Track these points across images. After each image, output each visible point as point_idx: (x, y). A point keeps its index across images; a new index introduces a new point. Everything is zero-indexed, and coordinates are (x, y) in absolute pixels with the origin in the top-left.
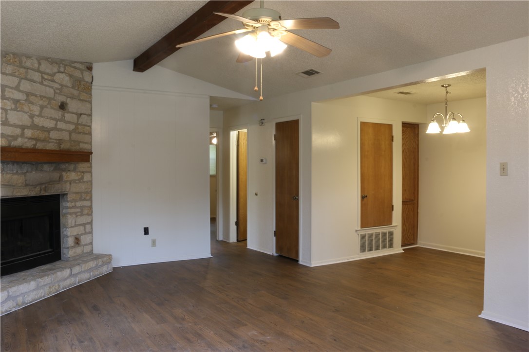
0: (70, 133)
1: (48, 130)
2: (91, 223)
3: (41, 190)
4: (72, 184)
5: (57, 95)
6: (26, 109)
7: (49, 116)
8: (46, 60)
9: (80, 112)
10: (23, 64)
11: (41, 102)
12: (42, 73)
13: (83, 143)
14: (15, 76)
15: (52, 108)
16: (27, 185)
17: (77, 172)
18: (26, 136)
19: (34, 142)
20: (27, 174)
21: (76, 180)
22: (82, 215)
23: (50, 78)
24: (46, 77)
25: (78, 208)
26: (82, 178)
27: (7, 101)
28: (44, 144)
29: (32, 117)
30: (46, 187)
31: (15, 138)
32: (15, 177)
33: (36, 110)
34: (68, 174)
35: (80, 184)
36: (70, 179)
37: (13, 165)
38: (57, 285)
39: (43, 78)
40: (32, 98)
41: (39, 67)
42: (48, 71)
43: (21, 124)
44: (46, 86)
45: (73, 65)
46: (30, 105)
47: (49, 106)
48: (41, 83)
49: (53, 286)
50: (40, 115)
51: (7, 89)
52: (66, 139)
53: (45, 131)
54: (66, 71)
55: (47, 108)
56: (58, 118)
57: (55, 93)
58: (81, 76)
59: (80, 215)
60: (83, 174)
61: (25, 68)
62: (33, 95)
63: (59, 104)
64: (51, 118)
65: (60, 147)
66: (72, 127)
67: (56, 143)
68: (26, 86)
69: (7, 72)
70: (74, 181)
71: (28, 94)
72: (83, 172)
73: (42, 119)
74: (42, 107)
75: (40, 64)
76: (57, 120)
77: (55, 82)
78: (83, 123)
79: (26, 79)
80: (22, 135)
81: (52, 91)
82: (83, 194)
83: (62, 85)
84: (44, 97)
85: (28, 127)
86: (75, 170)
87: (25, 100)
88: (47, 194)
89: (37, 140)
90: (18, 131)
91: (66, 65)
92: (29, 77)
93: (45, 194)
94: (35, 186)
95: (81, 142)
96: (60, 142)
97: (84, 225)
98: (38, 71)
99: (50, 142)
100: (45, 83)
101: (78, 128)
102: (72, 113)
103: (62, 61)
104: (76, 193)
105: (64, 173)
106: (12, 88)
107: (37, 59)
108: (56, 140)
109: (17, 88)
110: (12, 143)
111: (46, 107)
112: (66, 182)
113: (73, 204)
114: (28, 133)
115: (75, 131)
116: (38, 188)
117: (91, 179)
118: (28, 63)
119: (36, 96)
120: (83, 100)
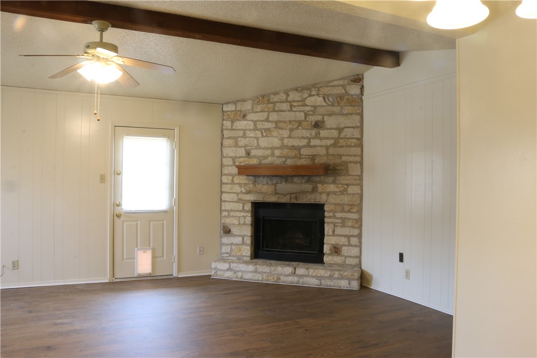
0: (327, 147)
1: (299, 149)
2: (360, 236)
3: (291, 198)
4: (330, 196)
5: (310, 117)
6: (275, 134)
7: (300, 136)
8: (294, 90)
9: (342, 126)
10: (272, 101)
11: (290, 126)
12: (290, 102)
13: (347, 155)
14: (265, 111)
15: (303, 129)
16: (276, 193)
17: (338, 184)
18: (276, 155)
19: (284, 159)
20: (278, 185)
21: (337, 192)
22: (343, 226)
23: (300, 104)
24: (295, 104)
25: (338, 218)
26: (346, 190)
27: (258, 132)
28: (294, 160)
29: (282, 139)
30: (296, 196)
31: (266, 157)
32: (265, 187)
33: (286, 133)
34: (325, 186)
35: (342, 196)
36: (328, 190)
37: (264, 177)
38: (276, 276)
39: (291, 106)
40: (280, 125)
41: (287, 98)
42: (297, 98)
43: (271, 146)
44: (296, 111)
45: (329, 84)
46: (278, 130)
47: (300, 128)
48: (291, 110)
49: (271, 276)
50: (290, 137)
51: (258, 123)
52: (321, 154)
53: (296, 149)
54: (320, 93)
55: (299, 129)
56: (310, 136)
57: (306, 115)
58: (343, 91)
59: (340, 226)
60: (346, 186)
61: (273, 103)
62: (281, 122)
63: (313, 124)
64: (303, 138)
65: (314, 162)
66: (329, 142)
67: (308, 158)
68: (274, 117)
69: (258, 110)
70: (334, 193)
71: (276, 122)
72: (346, 185)
73: (292, 139)
74: (291, 130)
75: (288, 95)
76: (309, 139)
77: (307, 105)
78: (347, 137)
79: (274, 111)
80: (273, 155)
81: (302, 114)
82: (345, 206)
83: (315, 107)
84: (294, 121)
85: (277, 148)
86: (334, 182)
87: (275, 128)
88: (299, 202)
89: (287, 157)
90: (269, 152)
91: (321, 87)
92: (277, 109)
93: (296, 202)
94: (285, 195)
95: (343, 155)
96: (313, 157)
97: (348, 237)
98: (287, 101)
99: (301, 158)
100: (294, 109)
101: (338, 142)
102: (331, 129)
103: (314, 86)
104: (336, 204)
105: (319, 185)
106: (262, 121)
107: (284, 93)
108: (308, 155)
109: (267, 120)
110: (263, 162)
111: (297, 128)
112: (321, 193)
113: (331, 214)
114: (277, 153)
115: (334, 145)
116: (288, 197)
117: (359, 192)
118: (275, 98)
119: (285, 122)
120: (347, 114)
